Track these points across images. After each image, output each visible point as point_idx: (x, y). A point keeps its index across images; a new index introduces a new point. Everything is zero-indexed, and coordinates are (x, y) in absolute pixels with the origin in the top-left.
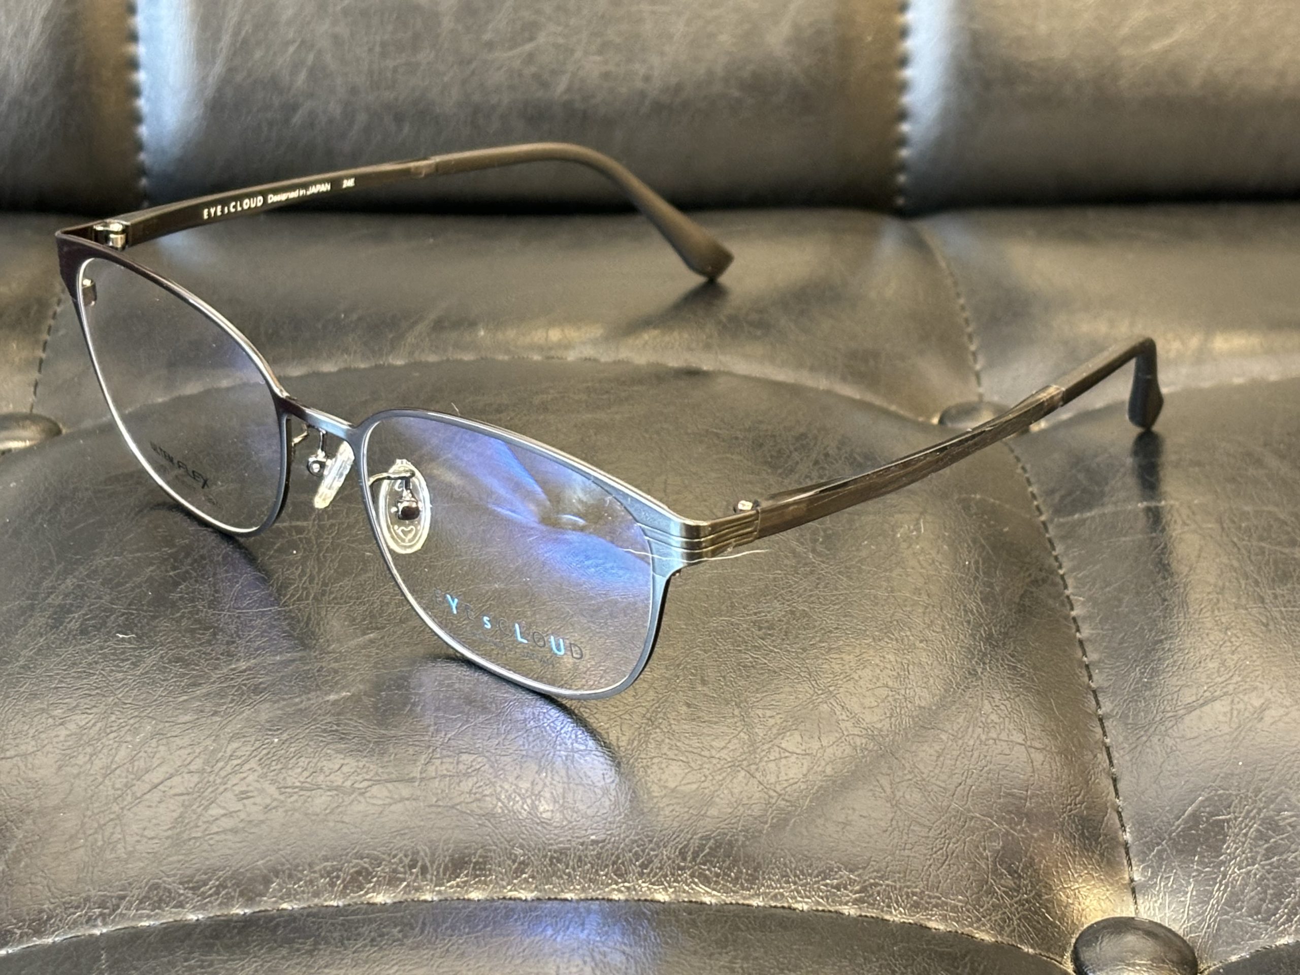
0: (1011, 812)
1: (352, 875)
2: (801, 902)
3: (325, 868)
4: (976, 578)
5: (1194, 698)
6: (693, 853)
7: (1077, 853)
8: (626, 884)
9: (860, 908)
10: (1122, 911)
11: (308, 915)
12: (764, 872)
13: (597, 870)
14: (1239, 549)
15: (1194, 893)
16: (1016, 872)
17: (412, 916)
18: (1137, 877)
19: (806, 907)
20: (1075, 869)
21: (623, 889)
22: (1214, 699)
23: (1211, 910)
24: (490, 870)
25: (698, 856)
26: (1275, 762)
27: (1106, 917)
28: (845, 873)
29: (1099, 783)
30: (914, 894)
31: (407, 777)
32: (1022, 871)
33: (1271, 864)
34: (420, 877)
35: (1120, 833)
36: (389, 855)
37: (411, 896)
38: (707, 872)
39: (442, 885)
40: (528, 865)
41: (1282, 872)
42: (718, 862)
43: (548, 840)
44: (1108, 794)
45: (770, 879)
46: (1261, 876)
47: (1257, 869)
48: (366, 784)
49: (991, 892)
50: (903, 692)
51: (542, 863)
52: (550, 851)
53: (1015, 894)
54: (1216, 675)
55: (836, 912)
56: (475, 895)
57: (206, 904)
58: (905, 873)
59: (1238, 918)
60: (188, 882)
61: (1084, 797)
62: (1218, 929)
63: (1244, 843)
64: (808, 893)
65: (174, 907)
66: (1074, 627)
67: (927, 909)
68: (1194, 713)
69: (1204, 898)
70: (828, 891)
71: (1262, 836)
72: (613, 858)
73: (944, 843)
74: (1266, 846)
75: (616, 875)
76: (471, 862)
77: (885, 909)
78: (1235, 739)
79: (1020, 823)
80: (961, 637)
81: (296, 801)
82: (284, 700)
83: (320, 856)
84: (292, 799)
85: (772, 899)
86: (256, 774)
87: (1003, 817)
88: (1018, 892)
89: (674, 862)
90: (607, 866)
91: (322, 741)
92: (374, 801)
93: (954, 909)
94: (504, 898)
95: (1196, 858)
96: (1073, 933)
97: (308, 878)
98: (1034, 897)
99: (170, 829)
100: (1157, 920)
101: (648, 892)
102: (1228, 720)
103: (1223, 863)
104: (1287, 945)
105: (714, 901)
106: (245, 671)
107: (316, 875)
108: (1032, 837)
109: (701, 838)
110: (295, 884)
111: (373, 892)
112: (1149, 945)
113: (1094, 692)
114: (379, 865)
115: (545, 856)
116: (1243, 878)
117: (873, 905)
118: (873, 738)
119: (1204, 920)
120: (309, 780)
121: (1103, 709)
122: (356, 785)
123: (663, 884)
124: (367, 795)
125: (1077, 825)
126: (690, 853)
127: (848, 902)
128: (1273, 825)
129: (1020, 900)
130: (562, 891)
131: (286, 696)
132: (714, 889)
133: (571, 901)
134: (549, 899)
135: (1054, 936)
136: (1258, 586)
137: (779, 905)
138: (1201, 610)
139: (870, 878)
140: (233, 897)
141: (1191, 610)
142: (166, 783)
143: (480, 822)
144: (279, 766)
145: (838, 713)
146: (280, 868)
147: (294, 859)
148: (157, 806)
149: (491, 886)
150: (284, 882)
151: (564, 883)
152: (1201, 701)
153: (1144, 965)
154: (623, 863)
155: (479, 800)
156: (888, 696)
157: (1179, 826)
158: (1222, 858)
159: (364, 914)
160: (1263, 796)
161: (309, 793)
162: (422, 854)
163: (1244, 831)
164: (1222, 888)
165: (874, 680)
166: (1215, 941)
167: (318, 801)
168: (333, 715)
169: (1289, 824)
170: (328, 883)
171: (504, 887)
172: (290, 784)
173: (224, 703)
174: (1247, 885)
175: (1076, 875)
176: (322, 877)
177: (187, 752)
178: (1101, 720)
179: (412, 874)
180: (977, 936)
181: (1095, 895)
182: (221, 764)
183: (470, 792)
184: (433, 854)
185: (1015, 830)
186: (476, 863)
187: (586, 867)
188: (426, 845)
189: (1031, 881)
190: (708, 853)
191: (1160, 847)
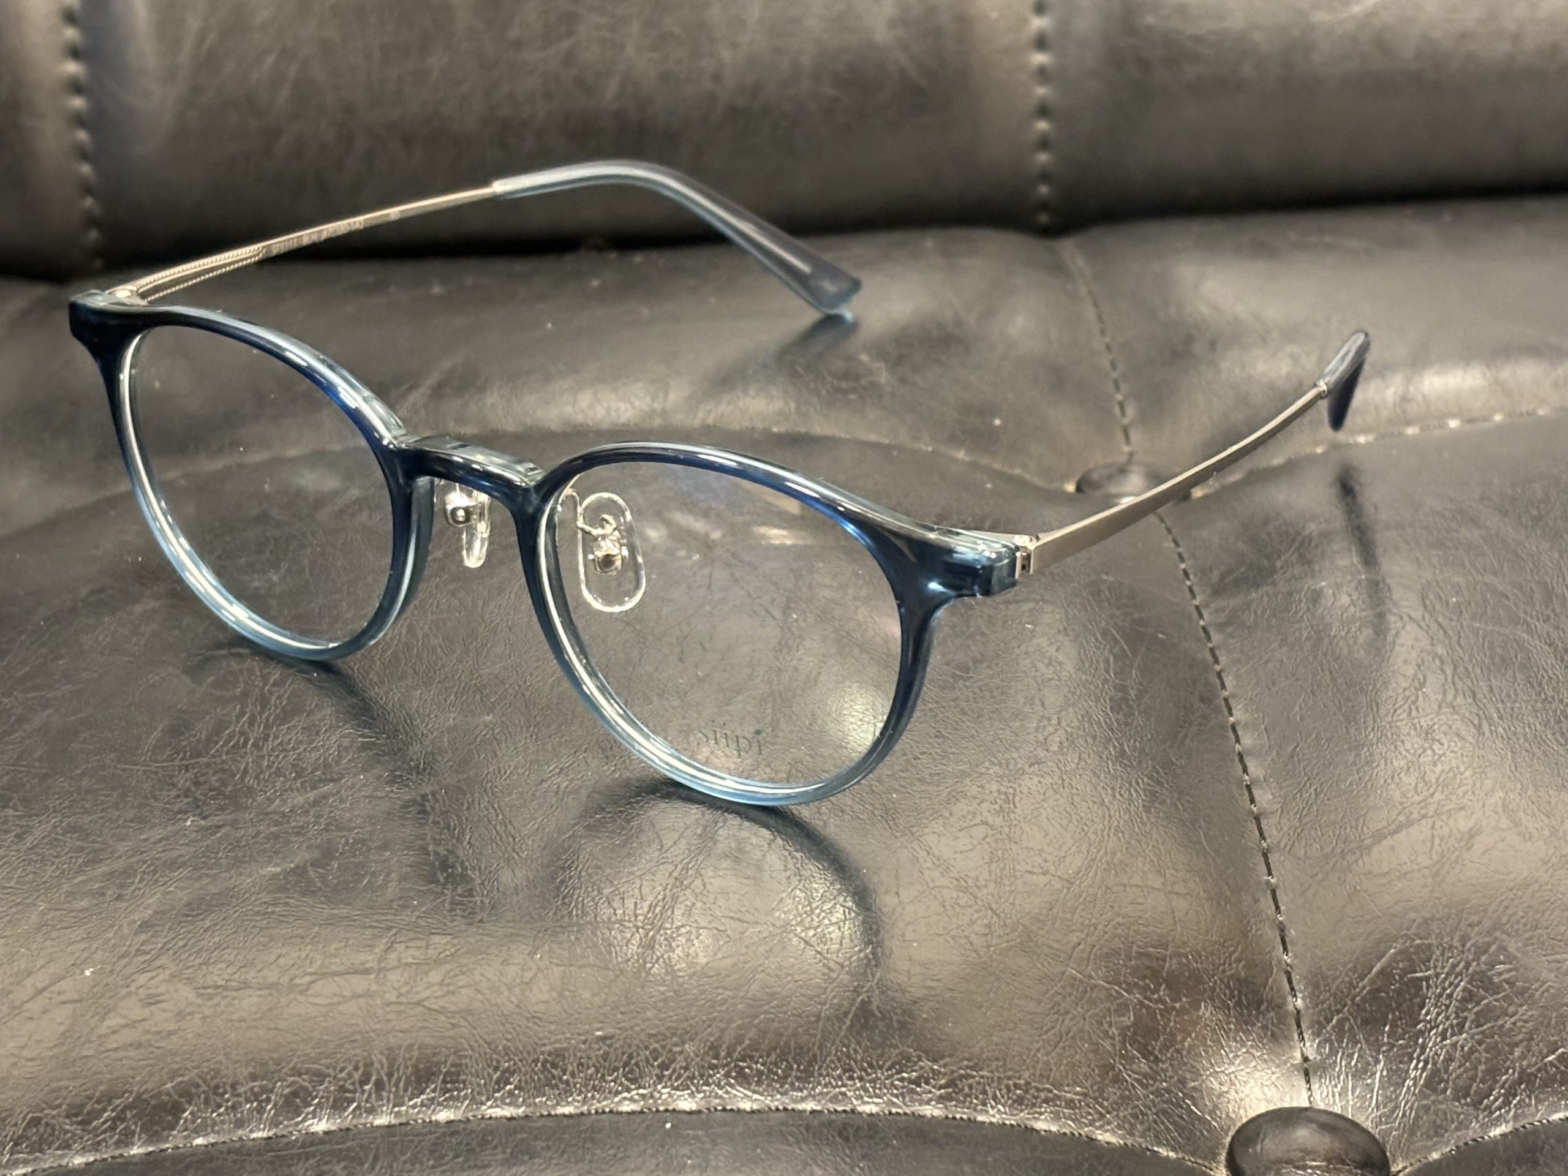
0: (1144, 978)
1: (286, 1096)
2: (868, 1103)
3: (252, 1089)
4: (1105, 681)
5: (1384, 823)
6: (728, 1048)
7: (1232, 1026)
8: (641, 1091)
9: (946, 1107)
10: (1292, 1099)
11: (229, 1152)
12: (820, 1068)
13: (603, 1076)
14: (1445, 632)
15: (1385, 1073)
16: (1151, 1053)
17: (362, 1146)
18: (1311, 1054)
19: (875, 1109)
20: (1230, 1047)
21: (636, 1097)
22: (1409, 824)
23: (1407, 1094)
24: (464, 1082)
25: (735, 1051)
26: (1487, 901)
27: (1272, 1107)
28: (926, 1063)
29: (1261, 935)
30: (1016, 1086)
31: (362, 967)
32: (1160, 1052)
33: (1482, 1032)
34: (374, 1096)
35: (1290, 998)
36: (335, 1068)
37: (363, 1121)
38: (747, 1070)
39: (402, 1105)
40: (513, 1073)
41: (1497, 1043)
42: (761, 1057)
43: (540, 1039)
44: (1274, 948)
45: (828, 1075)
46: (1471, 1048)
47: (1465, 1039)
48: (308, 979)
49: (1117, 1080)
50: (1006, 830)
51: (533, 1070)
52: (542, 1053)
53: (1151, 1082)
54: (1413, 793)
55: (913, 1113)
56: (443, 1116)
57: (99, 1143)
58: (1005, 1060)
59: (1441, 1103)
60: (77, 1115)
61: (1242, 952)
62: (1417, 1117)
63: (1448, 1007)
64: (877, 1091)
65: (58, 1149)
66: (1233, 737)
67: (1034, 1105)
68: (1384, 843)
69: (1395, 1078)
70: (903, 1087)
71: (1469, 997)
72: (625, 1057)
73: (1057, 1020)
74: (1476, 1009)
75: (628, 1080)
76: (441, 1072)
77: (980, 1107)
78: (1437, 874)
79: (1156, 991)
80: (1085, 756)
81: (219, 1004)
82: (208, 876)
83: (246, 1073)
84: (216, 1001)
85: (831, 1101)
86: (167, 972)
87: (1136, 984)
88: (1155, 1080)
89: (702, 1060)
90: (616, 1069)
91: (254, 927)
92: (318, 1001)
93: (1070, 1103)
94: (483, 1118)
95: (1387, 1028)
96: (1229, 1129)
97: (230, 1104)
98: (1175, 1085)
99: (55, 1046)
100: (1337, 1110)
101: (670, 1100)
102: (1427, 850)
103: (1421, 1033)
104: (1504, 1135)
105: (755, 1107)
106: (161, 840)
107: (240, 1099)
108: (1174, 1008)
109: (739, 1027)
110: (213, 1112)
111: (314, 1118)
112: (1323, 1142)
113: (1257, 819)
114: (321, 1083)
115: (536, 1061)
116: (1448, 1052)
117: (964, 1102)
118: (965, 890)
119: (1397, 1107)
120: (236, 976)
121: (1269, 840)
122: (297, 981)
123: (688, 1088)
124: (310, 992)
125: (1232, 992)
126: (724, 1047)
127: (931, 1100)
128: (1484, 982)
129: (1157, 1089)
130: (558, 1104)
131: (209, 872)
132: (754, 1092)
133: (570, 1116)
134: (542, 1116)
135: (1202, 1134)
136: (1469, 677)
137: (840, 1109)
138: (1395, 711)
139: (961, 1068)
140: (133, 1133)
141: (1382, 711)
142: (53, 988)
143: (453, 1021)
144: (198, 961)
145: (921, 860)
146: (194, 1091)
147: (212, 1078)
148: (39, 1019)
149: (467, 1102)
150: (199, 1110)
151: (559, 1095)
152: (1393, 827)
153: (1318, 1167)
154: (637, 1065)
155: (453, 993)
156: (986, 836)
157: (1364, 987)
158: (1419, 1027)
159: (301, 1147)
160: (1473, 945)
161: (235, 994)
162: (377, 1065)
163: (1448, 991)
164: (1421, 1065)
165: (970, 817)
166: (1412, 1133)
167: (245, 1003)
168: (270, 892)
169: (1507, 981)
170: (255, 1109)
171: (482, 1103)
172: (211, 983)
173: (133, 883)
174: (1452, 1061)
175: (1231, 1056)
176: (248, 1101)
177: (83, 945)
178: (1265, 856)
179: (363, 1091)
180: (1100, 1137)
181: (1256, 1080)
182: (123, 962)
183: (441, 984)
184: (391, 1065)
185: (1150, 1001)
186: (447, 1072)
187: (591, 1071)
188: (382, 1053)
189: (1171, 1065)
190: (749, 1046)
191: (1341, 1015)
